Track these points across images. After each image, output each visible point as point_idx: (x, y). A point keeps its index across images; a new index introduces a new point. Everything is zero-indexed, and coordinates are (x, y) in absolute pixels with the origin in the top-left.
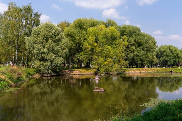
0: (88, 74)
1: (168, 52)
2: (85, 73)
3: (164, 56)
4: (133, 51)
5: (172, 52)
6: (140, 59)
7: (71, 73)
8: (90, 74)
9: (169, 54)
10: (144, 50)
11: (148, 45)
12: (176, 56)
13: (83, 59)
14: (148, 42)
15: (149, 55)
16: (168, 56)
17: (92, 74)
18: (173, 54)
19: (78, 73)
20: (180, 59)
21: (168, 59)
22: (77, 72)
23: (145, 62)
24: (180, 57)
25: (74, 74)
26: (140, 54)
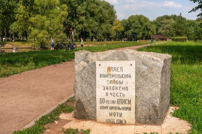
0: (24, 48)
1: (137, 23)
2: (20, 47)
3: (133, 28)
4: (83, 22)
5: (141, 24)
6: (92, 31)
7: (1, 47)
8: (26, 48)
9: (137, 26)
10: (96, 21)
11: (101, 15)
12: (146, 28)
13: (16, 31)
14: (101, 12)
15: (103, 27)
16: (137, 29)
17: (29, 48)
18: (142, 26)
19: (11, 47)
20: (149, 32)
21: (137, 32)
22: (11, 45)
23: (99, 35)
24: (150, 30)
25: (5, 47)
26: (91, 25)
